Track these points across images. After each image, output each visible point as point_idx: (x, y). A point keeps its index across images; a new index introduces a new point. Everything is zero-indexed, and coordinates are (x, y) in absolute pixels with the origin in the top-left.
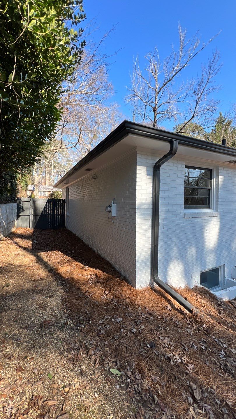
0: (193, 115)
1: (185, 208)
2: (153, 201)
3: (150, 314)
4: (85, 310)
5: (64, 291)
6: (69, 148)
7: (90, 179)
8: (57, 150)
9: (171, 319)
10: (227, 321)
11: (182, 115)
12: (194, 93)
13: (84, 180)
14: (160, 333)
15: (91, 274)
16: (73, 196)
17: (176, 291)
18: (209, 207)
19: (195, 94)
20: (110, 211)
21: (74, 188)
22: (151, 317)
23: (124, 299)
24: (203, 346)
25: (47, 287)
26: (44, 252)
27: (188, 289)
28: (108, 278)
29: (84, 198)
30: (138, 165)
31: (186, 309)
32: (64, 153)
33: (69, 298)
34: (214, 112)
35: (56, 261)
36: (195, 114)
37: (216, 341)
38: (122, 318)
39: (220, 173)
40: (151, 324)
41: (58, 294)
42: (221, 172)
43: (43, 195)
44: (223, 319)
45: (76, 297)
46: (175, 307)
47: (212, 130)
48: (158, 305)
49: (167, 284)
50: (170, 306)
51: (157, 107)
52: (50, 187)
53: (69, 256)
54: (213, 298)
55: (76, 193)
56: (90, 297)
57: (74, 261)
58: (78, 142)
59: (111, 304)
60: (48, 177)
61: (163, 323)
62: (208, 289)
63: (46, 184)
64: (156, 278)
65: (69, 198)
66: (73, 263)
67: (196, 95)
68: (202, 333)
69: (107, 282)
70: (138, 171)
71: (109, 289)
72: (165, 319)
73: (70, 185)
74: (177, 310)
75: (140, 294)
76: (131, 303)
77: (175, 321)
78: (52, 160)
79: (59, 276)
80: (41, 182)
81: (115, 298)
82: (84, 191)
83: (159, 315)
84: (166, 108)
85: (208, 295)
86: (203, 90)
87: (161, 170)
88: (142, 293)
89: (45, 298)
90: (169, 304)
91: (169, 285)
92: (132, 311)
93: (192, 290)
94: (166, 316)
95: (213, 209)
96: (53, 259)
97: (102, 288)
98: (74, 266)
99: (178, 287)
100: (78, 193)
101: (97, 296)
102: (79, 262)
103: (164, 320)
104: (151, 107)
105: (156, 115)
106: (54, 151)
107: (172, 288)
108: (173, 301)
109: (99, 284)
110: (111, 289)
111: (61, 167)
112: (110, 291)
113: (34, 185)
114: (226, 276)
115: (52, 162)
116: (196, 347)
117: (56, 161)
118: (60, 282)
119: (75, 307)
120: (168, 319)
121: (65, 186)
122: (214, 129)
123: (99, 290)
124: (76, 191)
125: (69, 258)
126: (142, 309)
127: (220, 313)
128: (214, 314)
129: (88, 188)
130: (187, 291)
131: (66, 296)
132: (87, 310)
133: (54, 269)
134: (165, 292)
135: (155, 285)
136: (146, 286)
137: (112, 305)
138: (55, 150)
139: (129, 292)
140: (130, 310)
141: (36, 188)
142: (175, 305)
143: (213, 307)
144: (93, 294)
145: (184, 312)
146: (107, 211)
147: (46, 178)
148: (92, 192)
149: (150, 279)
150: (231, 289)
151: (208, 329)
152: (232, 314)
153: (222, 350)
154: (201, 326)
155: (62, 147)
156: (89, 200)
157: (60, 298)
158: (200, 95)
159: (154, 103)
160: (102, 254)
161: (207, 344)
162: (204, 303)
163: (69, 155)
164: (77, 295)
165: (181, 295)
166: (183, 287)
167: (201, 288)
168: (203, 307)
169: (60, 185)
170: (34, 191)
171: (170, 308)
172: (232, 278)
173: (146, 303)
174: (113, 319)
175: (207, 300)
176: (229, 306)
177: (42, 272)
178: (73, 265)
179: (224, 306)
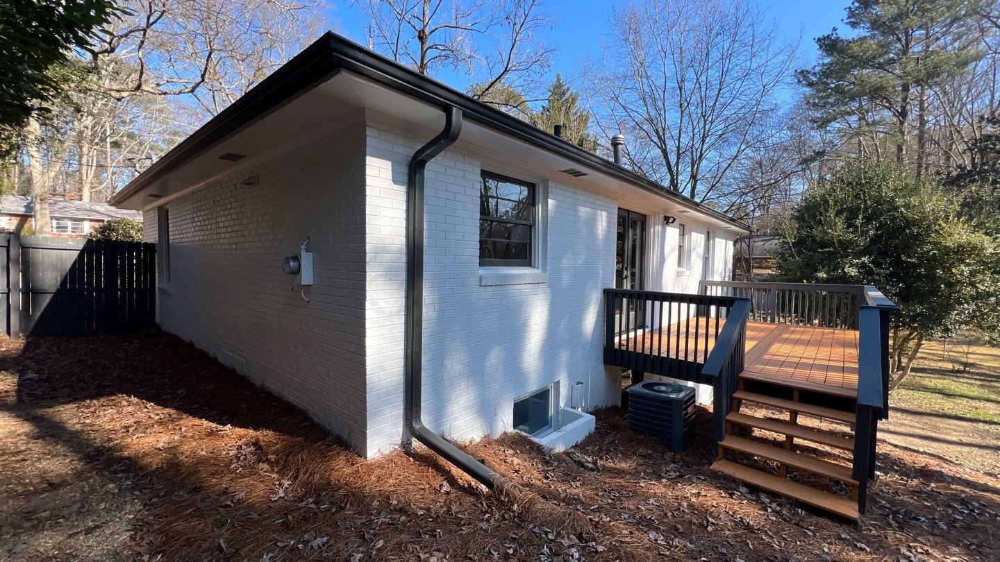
0: (506, 68)
1: (482, 264)
2: (408, 245)
3: (402, 511)
4: (216, 540)
5: (145, 505)
6: (168, 92)
7: (239, 186)
8: (124, 94)
9: (449, 510)
10: (559, 489)
11: (484, 62)
12: (507, 18)
13: (218, 187)
14: (421, 548)
15: (239, 443)
16: (183, 232)
17: (463, 448)
18: (529, 265)
19: (509, 22)
20: (297, 272)
21: (186, 208)
22: (401, 516)
23: (334, 491)
24: (509, 548)
25: (79, 505)
26: (69, 402)
27: (487, 442)
28: (291, 447)
29: (218, 239)
30: (370, 156)
31: (482, 483)
32: (153, 107)
33: (161, 520)
34: (546, 69)
35: (118, 424)
36: (510, 66)
37: (535, 533)
38: (327, 535)
39: (550, 194)
40: (402, 532)
41: (120, 518)
42: (551, 192)
43: (70, 229)
44: (553, 487)
45: (187, 512)
46: (459, 484)
47: (543, 107)
48: (420, 486)
49: (443, 438)
50: (448, 484)
51: (427, 32)
52: (98, 208)
53: (165, 406)
54: (536, 450)
55: (191, 226)
56: (233, 505)
57: (185, 416)
58: (203, 80)
59: (299, 509)
60: (90, 177)
61: (429, 524)
62: (527, 434)
63: (81, 196)
64: (416, 426)
65: (170, 237)
66: (181, 422)
67: (511, 24)
68: (511, 524)
69: (288, 456)
70: (368, 171)
71: (293, 474)
72: (436, 513)
73: (172, 201)
74: (462, 488)
75: (377, 472)
76: (353, 494)
77: (457, 513)
78: (108, 124)
79: (125, 465)
80: (59, 190)
81: (310, 492)
82: (219, 219)
83: (421, 508)
84: (448, 38)
85: (528, 447)
86: (524, 17)
87: (426, 173)
88: (381, 466)
89: (68, 538)
90: (445, 479)
91: (448, 438)
92: (355, 514)
93: (497, 441)
94: (439, 507)
95: (538, 268)
96: (105, 419)
97: (274, 475)
98: (183, 430)
99: (467, 441)
100: (198, 224)
101: (255, 497)
102: (200, 418)
103: (432, 517)
104: (414, 27)
105: (426, 50)
106: (113, 93)
107: (455, 444)
108: (455, 470)
109: (266, 466)
110: (298, 471)
111: (141, 149)
112: (296, 478)
113: (29, 198)
114: (562, 404)
115: (105, 130)
116: (496, 554)
117: (122, 128)
118: (129, 482)
119: (181, 540)
120: (441, 512)
121: (153, 202)
122: (546, 106)
123: (262, 482)
124: (193, 218)
125: (167, 410)
126: (381, 505)
127: (547, 478)
128: (537, 482)
129: (232, 211)
130: (485, 446)
131: (151, 518)
132: (222, 541)
133: (110, 449)
134: (438, 456)
135: (416, 444)
136: (392, 449)
137: (302, 511)
138: (118, 91)
139: (348, 470)
140: (350, 512)
141: (38, 207)
142: (459, 480)
143: (534, 469)
144: (243, 494)
145: (477, 490)
146: (287, 270)
147: (84, 177)
148: (245, 221)
149: (403, 432)
150: (570, 427)
151: (522, 512)
152: (569, 475)
153: (545, 547)
154: (510, 510)
155: (144, 87)
156: (236, 243)
157: (129, 527)
158: (519, 26)
159: (420, 20)
160: (275, 387)
161: (518, 542)
162: (518, 464)
163: (172, 116)
164: (189, 506)
165: (473, 455)
166: (478, 440)
167: (513, 436)
168: (516, 471)
169: (137, 199)
170: (31, 216)
171: (446, 487)
172: (572, 407)
173: (392, 488)
174: (300, 546)
175: (525, 456)
176: (564, 461)
177: (58, 464)
178: (180, 429)
179: (556, 463)
